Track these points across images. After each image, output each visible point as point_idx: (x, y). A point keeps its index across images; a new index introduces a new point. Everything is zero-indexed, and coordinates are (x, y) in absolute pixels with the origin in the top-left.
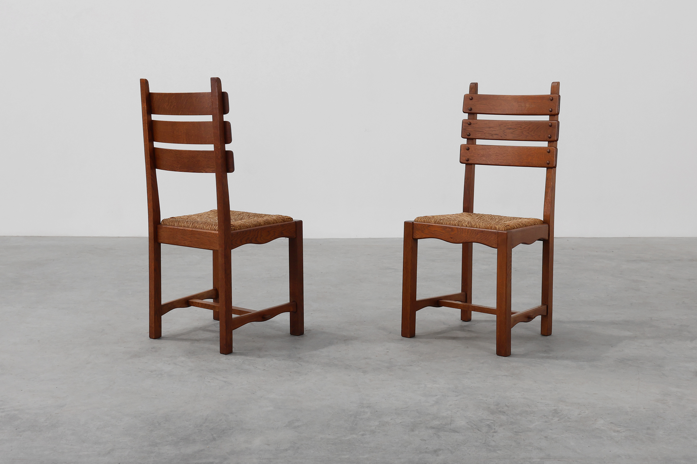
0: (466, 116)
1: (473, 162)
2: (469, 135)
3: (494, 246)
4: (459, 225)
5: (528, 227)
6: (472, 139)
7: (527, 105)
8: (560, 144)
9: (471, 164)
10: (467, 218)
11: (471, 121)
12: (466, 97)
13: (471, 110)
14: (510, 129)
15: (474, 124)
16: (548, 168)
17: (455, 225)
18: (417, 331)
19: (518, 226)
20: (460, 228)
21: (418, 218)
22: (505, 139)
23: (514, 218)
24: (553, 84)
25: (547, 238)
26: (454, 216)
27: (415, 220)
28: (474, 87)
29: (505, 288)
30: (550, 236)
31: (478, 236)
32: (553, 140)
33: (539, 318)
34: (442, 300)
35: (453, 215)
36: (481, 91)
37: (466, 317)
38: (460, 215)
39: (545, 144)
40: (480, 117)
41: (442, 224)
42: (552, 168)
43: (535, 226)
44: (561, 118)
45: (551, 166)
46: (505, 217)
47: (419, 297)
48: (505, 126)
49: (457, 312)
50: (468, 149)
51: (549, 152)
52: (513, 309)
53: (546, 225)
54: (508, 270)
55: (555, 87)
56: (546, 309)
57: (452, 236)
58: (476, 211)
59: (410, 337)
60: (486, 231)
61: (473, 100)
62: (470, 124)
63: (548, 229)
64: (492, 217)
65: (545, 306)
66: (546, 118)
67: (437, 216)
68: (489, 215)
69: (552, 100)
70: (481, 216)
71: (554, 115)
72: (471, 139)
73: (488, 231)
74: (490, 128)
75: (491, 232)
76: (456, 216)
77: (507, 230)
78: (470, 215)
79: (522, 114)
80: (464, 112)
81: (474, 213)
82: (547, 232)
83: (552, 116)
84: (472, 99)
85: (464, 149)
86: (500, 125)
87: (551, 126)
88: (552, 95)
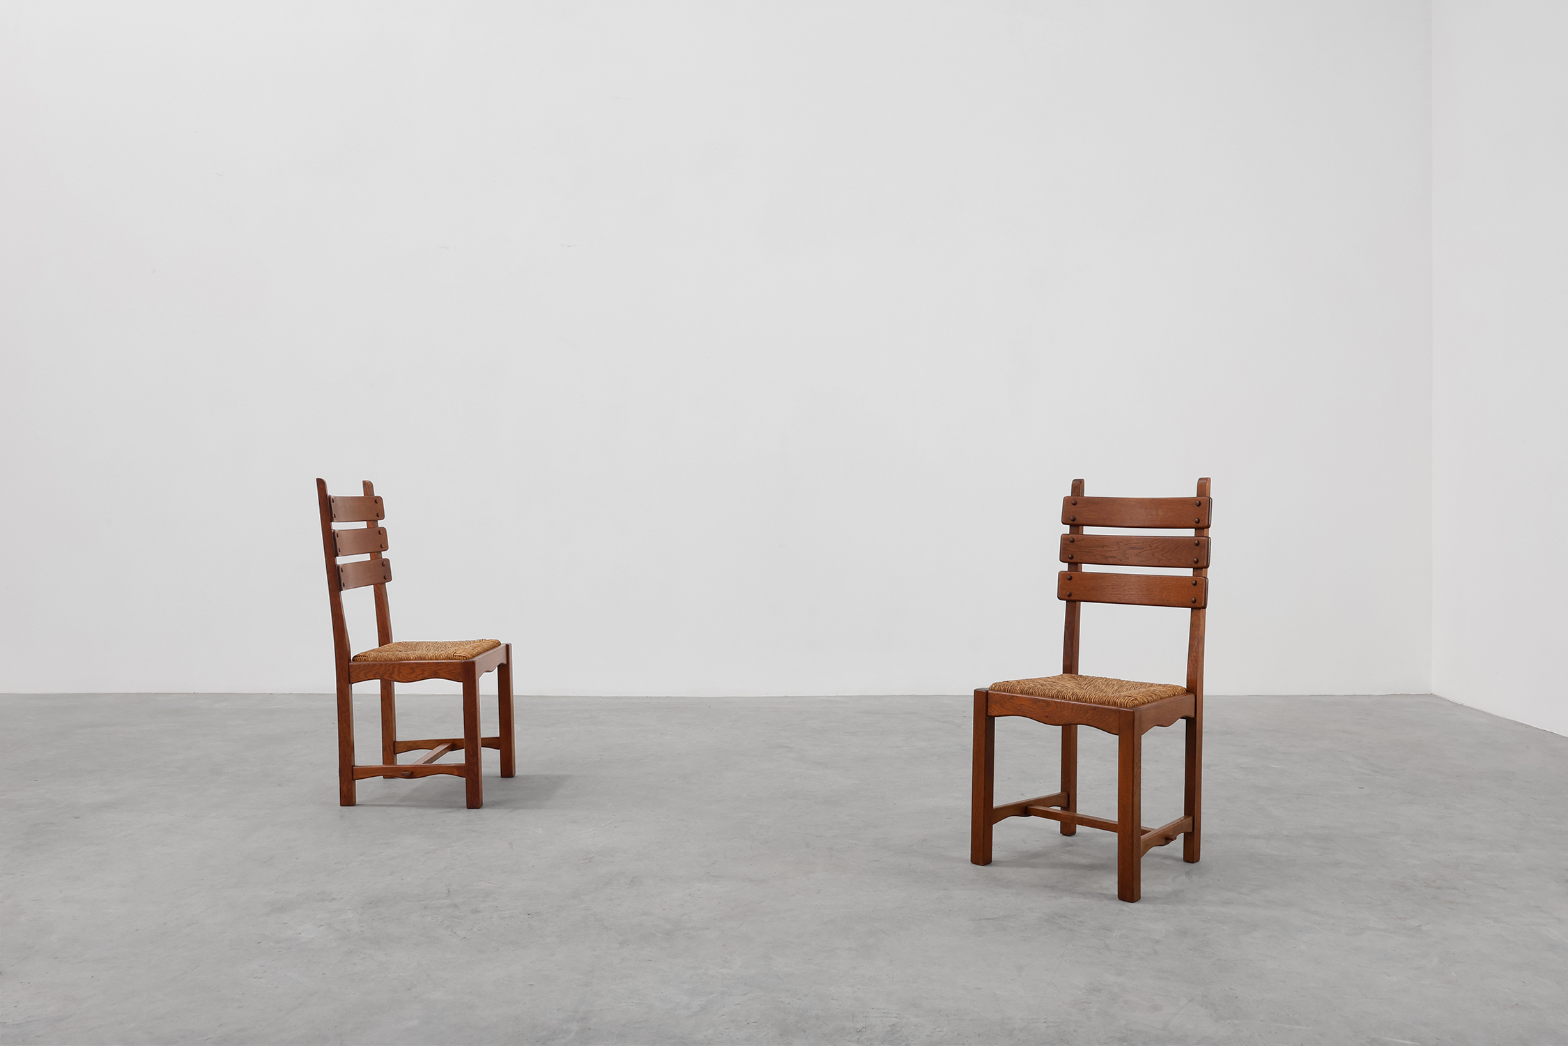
0: (1066, 529)
1: (1077, 598)
2: (1072, 558)
3: (1113, 732)
4: (1058, 698)
5: (1166, 700)
6: (1076, 564)
7: (1161, 513)
8: (1211, 573)
9: (1075, 601)
10: (1070, 687)
11: (1074, 536)
12: (1066, 500)
13: (1074, 520)
14: (1134, 548)
15: (1078, 541)
16: (1193, 609)
17: (1053, 697)
18: (995, 855)
19: (1150, 699)
20: (1060, 703)
21: (995, 684)
22: (1126, 563)
23: (1141, 684)
24: (1200, 481)
25: (1193, 715)
26: (1050, 680)
27: (991, 688)
28: (1078, 486)
29: (1131, 797)
30: (1198, 711)
31: (1088, 715)
32: (1200, 565)
33: (1181, 837)
34: (1032, 805)
35: (1049, 678)
36: (1089, 492)
37: (1068, 830)
38: (1058, 678)
39: (1189, 572)
40: (1088, 531)
41: (1032, 694)
42: (1199, 609)
43: (1174, 698)
44: (1212, 532)
45: (1198, 606)
46: (1128, 682)
47: (997, 803)
48: (1126, 545)
49: (1055, 825)
50: (1070, 579)
51: (1195, 584)
52: (1144, 824)
53: (1192, 696)
54: (1135, 770)
55: (1204, 485)
56: (1191, 822)
57: (1047, 714)
58: (1082, 671)
59: (984, 864)
60: (1101, 708)
61: (1078, 506)
62: (1073, 541)
63: (1194, 702)
64: (1107, 681)
65: (1191, 818)
66: (1190, 533)
67: (1024, 681)
68: (1104, 678)
69: (1199, 505)
70: (1090, 680)
71: (1202, 526)
72: (1074, 565)
73: (1104, 708)
74: (1103, 547)
75: (1108, 709)
76: (1053, 680)
77: (1134, 706)
78: (1073, 678)
79: (1153, 526)
80: (1064, 524)
81: (1079, 674)
82: (1194, 706)
83: (1199, 530)
84: (1075, 504)
85: (1064, 579)
86: (1118, 543)
87: (1198, 545)
88: (1198, 498)
